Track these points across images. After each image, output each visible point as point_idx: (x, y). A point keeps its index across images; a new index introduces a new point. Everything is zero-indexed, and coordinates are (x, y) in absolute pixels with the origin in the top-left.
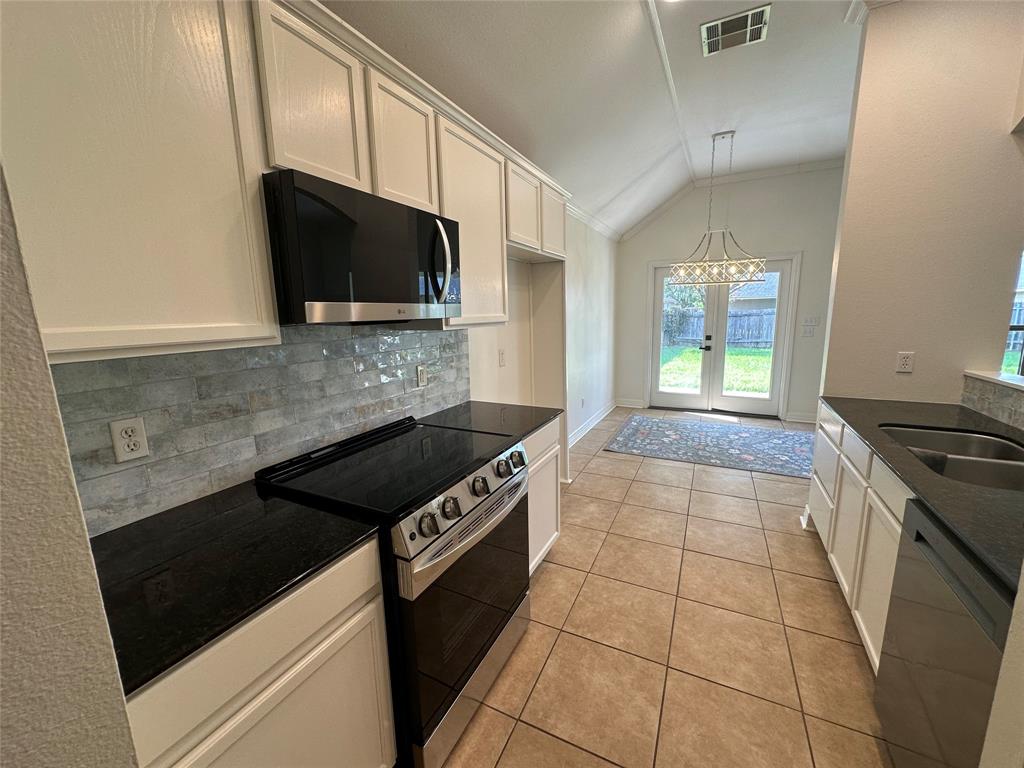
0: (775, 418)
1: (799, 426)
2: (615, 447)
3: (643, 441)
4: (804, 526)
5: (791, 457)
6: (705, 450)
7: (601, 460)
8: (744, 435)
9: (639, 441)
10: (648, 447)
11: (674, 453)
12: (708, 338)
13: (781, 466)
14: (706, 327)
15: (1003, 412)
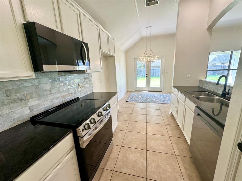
0: (161, 91)
1: (166, 93)
2: (128, 101)
3: (134, 99)
4: (170, 114)
5: (165, 100)
6: (148, 100)
7: (126, 104)
8: (156, 96)
9: (133, 99)
10: (136, 100)
11: (142, 101)
12: (147, 74)
13: (164, 102)
14: (146, 72)
15: (207, 87)
